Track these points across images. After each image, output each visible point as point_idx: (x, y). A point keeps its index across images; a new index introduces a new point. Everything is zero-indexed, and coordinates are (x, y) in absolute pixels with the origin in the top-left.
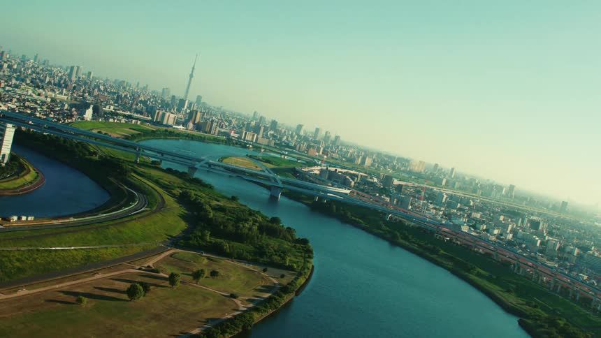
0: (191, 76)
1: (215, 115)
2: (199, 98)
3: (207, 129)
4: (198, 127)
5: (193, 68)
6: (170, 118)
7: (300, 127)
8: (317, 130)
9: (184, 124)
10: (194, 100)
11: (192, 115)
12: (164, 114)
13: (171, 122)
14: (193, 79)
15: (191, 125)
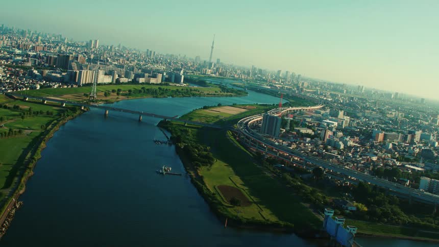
0: (212, 47)
1: (229, 69)
2: (218, 60)
3: (225, 75)
4: (220, 74)
5: (213, 43)
6: (209, 72)
7: (279, 72)
8: (287, 72)
9: (215, 73)
10: (216, 62)
11: (218, 69)
12: (206, 70)
13: (209, 73)
14: (213, 49)
15: (217, 74)
